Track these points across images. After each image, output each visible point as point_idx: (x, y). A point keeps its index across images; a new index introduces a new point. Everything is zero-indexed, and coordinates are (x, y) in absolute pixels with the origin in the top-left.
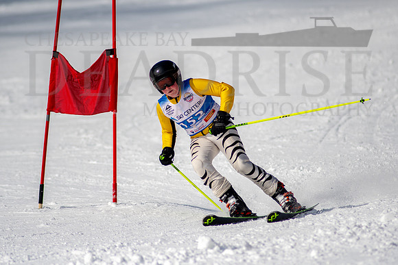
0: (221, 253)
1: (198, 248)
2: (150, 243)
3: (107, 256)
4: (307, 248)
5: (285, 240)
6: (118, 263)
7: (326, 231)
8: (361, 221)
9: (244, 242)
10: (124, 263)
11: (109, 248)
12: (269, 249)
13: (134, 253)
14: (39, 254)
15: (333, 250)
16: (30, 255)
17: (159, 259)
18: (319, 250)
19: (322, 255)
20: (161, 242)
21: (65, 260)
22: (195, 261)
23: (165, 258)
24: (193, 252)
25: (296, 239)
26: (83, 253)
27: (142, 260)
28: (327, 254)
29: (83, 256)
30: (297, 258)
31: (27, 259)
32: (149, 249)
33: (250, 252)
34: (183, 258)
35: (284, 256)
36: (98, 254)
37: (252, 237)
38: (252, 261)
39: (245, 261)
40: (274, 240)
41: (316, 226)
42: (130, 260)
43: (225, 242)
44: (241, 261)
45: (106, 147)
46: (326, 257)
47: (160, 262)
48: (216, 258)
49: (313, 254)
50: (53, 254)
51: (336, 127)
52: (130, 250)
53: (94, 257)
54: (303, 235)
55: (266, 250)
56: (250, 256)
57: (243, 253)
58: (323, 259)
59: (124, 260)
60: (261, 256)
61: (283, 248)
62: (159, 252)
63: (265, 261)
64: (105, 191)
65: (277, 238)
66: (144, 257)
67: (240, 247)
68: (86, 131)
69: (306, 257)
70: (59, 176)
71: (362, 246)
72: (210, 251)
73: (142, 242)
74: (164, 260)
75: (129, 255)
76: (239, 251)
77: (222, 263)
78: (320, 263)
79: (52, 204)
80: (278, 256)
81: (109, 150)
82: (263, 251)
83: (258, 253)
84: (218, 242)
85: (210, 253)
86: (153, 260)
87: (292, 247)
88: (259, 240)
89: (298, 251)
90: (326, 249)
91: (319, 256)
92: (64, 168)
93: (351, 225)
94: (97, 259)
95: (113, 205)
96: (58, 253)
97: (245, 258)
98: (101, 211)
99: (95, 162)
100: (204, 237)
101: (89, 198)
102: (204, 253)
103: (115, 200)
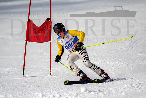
0: (89, 93)
1: (81, 92)
2: (63, 90)
3: (48, 95)
4: (121, 91)
5: (113, 89)
6: (52, 97)
7: (128, 85)
8: (141, 82)
9: (98, 89)
10: (54, 97)
11: (48, 92)
12: (107, 92)
13: (57, 94)
14: (23, 94)
15: (131, 92)
16: (20, 94)
17: (67, 96)
18: (125, 92)
19: (127, 94)
20: (67, 90)
21: (32, 96)
22: (80, 97)
23: (69, 95)
24: (79, 93)
25: (117, 88)
26: (39, 93)
27: (60, 96)
28: (128, 94)
29: (39, 94)
30: (118, 95)
31: (18, 96)
32: (63, 92)
33: (100, 93)
34: (76, 95)
35: (112, 95)
36: (45, 94)
37: (101, 88)
38: (101, 96)
39: (98, 96)
40: (109, 89)
41: (125, 84)
42: (56, 96)
43: (91, 89)
44: (97, 96)
45: (47, 54)
46: (128, 95)
47: (67, 97)
48: (88, 95)
49: (123, 94)
50: (28, 94)
51: (132, 47)
52: (56, 92)
53: (43, 95)
54: (119, 87)
55: (106, 92)
56: (100, 94)
57: (98, 93)
58: (127, 96)
59: (54, 96)
60: (104, 94)
61: (112, 92)
62: (67, 93)
63: (106, 96)
64: (47, 71)
65: (110, 88)
66: (61, 95)
67: (97, 91)
68: (40, 49)
69: (121, 95)
70: (30, 65)
71: (141, 91)
72: (85, 93)
73: (60, 89)
74: (68, 96)
75: (56, 94)
76: (96, 93)
77: (90, 97)
78: (126, 97)
79: (27, 75)
80: (110, 95)
81: (48, 55)
82: (105, 93)
83: (103, 93)
84: (88, 89)
85: (86, 94)
86: (64, 96)
87: (116, 91)
88: (104, 89)
89: (118, 93)
90: (128, 92)
91: (125, 95)
92: (32, 62)
93: (137, 83)
94: (44, 96)
95: (50, 76)
96: (30, 94)
97: (98, 95)
98: (45, 78)
99: (43, 60)
100: (83, 88)
101: (41, 73)
102: (83, 93)
103: (51, 74)
